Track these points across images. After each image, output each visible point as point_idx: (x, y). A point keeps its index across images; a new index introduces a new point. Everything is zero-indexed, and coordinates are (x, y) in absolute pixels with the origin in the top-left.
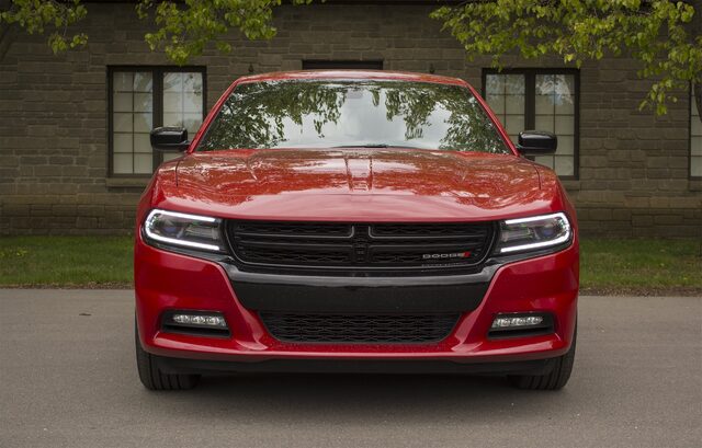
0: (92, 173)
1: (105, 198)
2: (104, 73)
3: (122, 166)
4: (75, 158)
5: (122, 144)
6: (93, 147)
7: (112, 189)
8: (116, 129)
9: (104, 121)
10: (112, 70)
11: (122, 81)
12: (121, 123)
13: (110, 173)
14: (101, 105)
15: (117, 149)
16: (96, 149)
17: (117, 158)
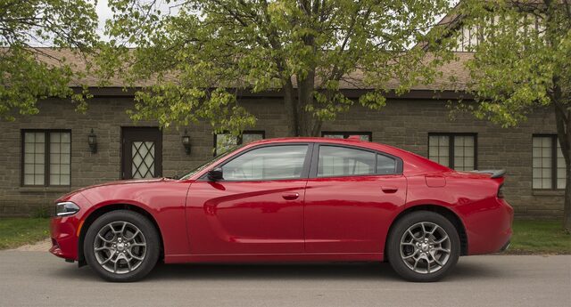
0: (13, 185)
1: (19, 197)
2: (19, 133)
3: (29, 181)
4: (3, 177)
5: (29, 169)
6: (13, 171)
7: (22, 193)
8: (26, 161)
9: (19, 158)
10: (23, 132)
11: (29, 137)
12: (29, 159)
13: (22, 184)
14: (17, 150)
15: (26, 172)
16: (15, 172)
17: (26, 177)
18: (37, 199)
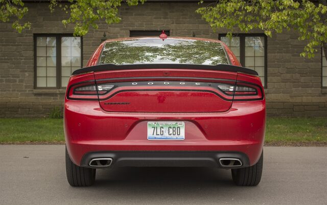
0: (26, 87)
1: (32, 99)
2: (32, 38)
3: (41, 83)
4: (18, 80)
5: (41, 72)
6: (27, 74)
7: (36, 95)
8: (38, 65)
9: (32, 61)
10: (36, 36)
12: (41, 62)
13: (35, 87)
14: (31, 53)
15: (38, 75)
16: (28, 75)
17: (38, 79)
18: (51, 101)
